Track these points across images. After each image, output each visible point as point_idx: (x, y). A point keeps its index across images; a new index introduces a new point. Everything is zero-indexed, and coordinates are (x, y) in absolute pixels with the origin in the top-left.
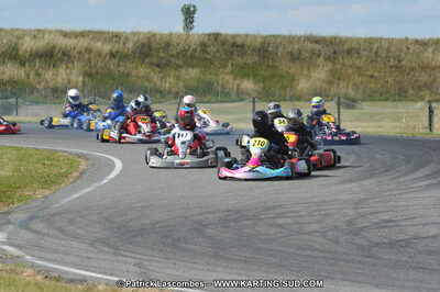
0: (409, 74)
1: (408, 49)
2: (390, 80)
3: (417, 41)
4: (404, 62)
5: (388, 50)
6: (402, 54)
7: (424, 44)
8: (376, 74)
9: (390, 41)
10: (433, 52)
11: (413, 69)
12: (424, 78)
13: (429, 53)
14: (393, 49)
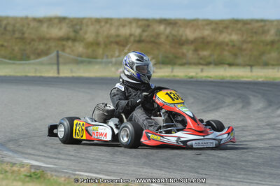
0: (30, 43)
1: (29, 24)
2: (16, 48)
3: (35, 19)
4: (26, 35)
5: (14, 26)
6: (25, 29)
7: (40, 21)
8: (5, 44)
9: (15, 19)
10: (48, 27)
11: (33, 40)
12: (42, 46)
13: (44, 28)
14: (18, 25)
